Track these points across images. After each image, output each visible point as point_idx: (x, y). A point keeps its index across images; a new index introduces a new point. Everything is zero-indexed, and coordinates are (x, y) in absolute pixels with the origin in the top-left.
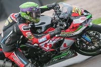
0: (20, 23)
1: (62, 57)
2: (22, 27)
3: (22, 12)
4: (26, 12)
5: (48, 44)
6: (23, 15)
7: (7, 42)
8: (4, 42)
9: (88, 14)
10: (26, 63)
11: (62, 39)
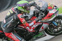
0: (18, 13)
1: (39, 36)
2: (20, 16)
3: (19, 6)
4: (22, 7)
5: (32, 27)
6: (20, 8)
7: (8, 26)
8: (6, 26)
9: (57, 8)
10: (21, 39)
11: (41, 24)
